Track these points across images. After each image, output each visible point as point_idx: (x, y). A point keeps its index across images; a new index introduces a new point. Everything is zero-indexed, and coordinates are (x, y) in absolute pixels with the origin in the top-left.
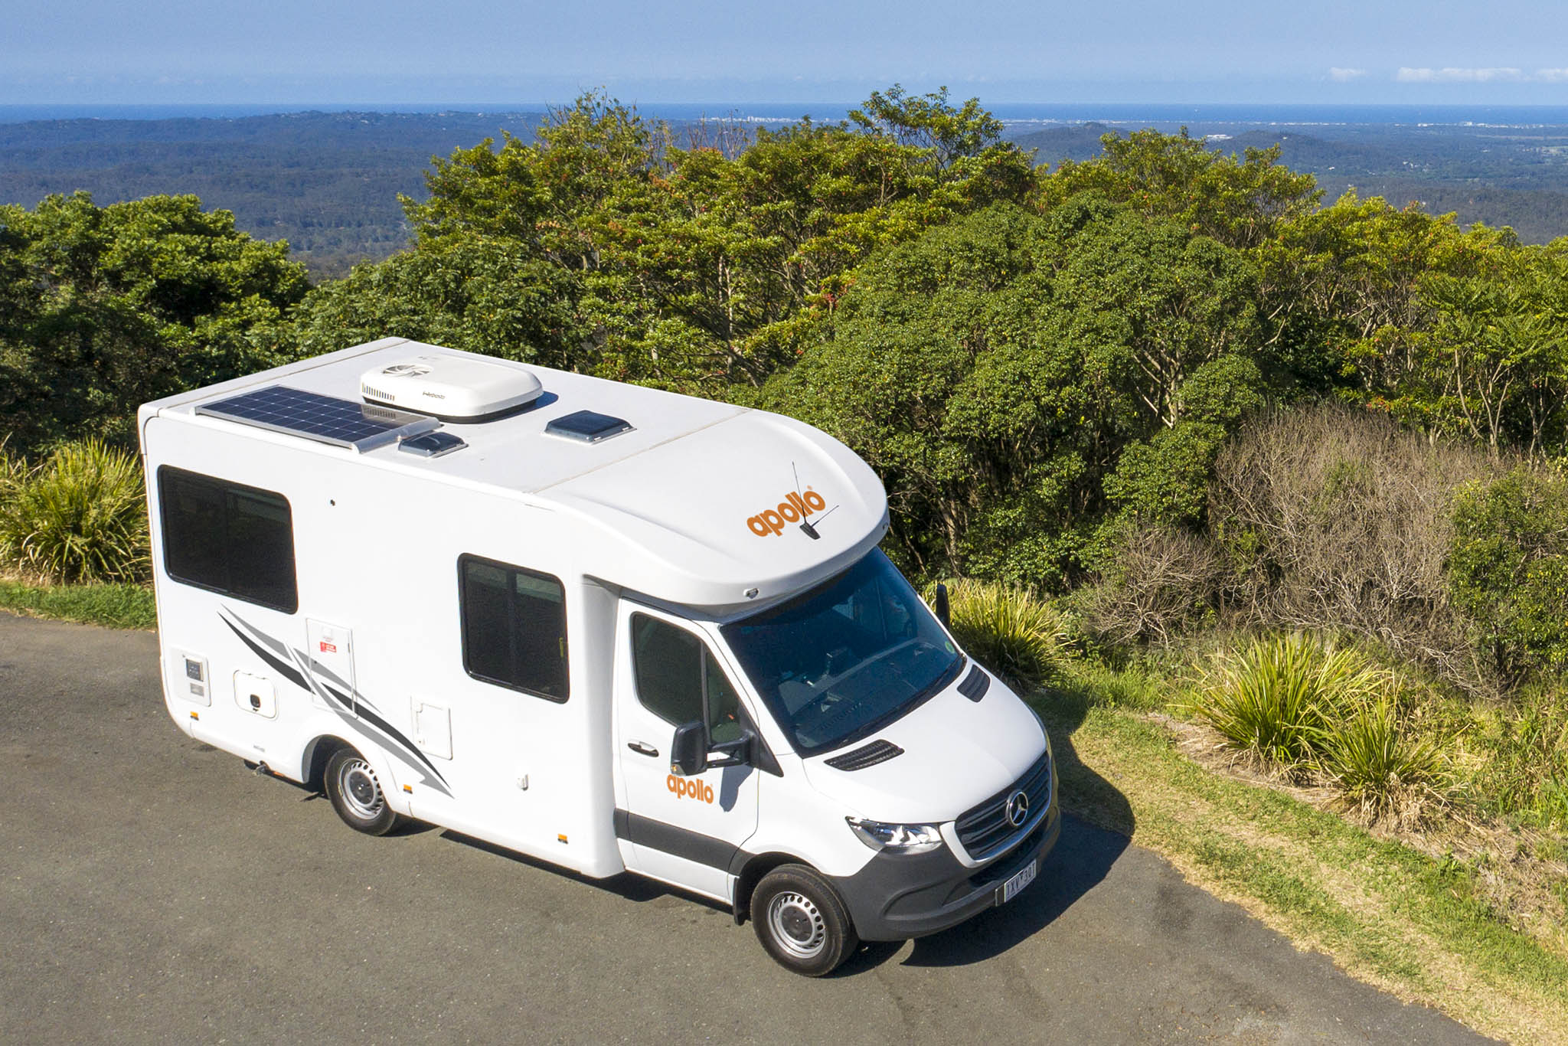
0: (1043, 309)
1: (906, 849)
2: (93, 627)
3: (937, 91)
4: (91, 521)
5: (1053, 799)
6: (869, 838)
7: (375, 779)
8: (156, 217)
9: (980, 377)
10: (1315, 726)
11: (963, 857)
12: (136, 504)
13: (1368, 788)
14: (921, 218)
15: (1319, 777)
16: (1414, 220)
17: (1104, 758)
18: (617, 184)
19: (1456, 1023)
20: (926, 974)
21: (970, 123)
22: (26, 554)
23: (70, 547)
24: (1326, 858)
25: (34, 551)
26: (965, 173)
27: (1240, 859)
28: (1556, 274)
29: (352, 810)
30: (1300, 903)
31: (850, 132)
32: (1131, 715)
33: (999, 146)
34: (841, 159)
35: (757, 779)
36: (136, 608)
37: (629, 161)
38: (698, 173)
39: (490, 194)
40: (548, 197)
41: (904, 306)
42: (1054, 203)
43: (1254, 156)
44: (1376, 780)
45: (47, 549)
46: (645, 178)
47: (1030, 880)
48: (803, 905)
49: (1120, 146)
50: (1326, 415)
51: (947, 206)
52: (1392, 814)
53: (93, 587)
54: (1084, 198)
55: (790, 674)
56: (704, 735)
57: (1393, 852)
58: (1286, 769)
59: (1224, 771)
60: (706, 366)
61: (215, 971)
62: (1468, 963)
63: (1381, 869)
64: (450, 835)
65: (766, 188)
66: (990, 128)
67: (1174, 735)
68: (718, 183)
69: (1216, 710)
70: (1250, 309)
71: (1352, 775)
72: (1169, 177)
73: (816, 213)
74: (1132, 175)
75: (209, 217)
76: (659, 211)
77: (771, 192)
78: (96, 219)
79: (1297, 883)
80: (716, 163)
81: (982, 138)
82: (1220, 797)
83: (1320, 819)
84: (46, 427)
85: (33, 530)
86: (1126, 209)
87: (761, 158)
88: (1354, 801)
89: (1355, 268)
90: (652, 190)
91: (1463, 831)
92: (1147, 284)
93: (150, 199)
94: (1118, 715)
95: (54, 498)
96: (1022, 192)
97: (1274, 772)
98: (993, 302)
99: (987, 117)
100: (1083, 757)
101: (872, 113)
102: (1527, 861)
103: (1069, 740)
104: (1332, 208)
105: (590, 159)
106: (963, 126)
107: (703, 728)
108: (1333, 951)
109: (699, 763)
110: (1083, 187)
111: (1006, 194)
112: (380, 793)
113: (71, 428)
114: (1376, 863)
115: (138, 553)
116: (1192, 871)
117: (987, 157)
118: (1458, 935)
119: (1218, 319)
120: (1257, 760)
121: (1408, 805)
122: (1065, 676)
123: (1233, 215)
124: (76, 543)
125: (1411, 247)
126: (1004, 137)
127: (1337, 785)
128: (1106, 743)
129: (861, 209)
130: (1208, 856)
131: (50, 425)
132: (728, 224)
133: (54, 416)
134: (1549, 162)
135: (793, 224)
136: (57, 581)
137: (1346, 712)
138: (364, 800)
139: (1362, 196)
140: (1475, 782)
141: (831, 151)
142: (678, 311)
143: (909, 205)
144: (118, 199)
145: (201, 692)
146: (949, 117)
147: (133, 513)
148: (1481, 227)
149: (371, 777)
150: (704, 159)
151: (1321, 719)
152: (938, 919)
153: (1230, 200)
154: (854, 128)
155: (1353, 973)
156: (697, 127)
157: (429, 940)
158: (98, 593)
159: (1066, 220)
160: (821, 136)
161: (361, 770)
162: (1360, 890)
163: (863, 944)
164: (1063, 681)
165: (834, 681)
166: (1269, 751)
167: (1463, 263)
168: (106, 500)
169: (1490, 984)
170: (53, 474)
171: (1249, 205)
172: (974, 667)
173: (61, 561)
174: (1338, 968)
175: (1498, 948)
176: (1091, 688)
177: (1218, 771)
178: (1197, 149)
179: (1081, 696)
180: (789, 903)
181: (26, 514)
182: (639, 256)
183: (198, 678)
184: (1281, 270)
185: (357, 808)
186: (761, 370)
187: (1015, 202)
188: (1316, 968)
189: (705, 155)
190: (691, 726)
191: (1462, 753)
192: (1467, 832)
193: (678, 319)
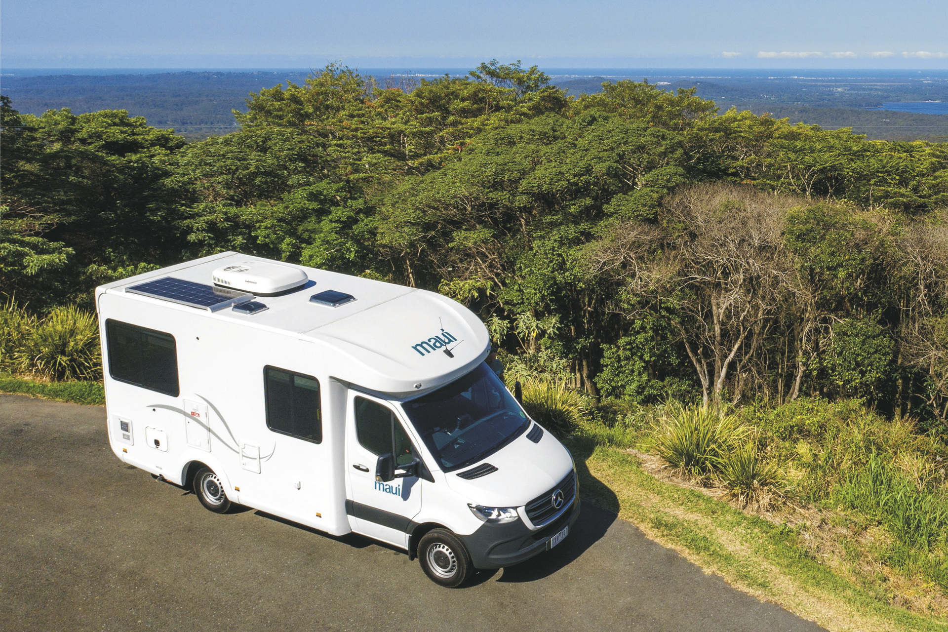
0: (572, 151)
1: (499, 520)
2: (72, 404)
3: (516, 62)
4: (71, 348)
5: (576, 494)
6: (479, 515)
7: (220, 483)
8: (105, 120)
9: (538, 173)
10: (714, 456)
11: (529, 525)
12: (94, 339)
13: (742, 488)
14: (507, 120)
15: (717, 483)
16: (767, 121)
17: (603, 473)
18: (347, 105)
19: (788, 612)
20: (509, 586)
21: (533, 77)
22: (36, 365)
23: (60, 362)
24: (720, 525)
25: (41, 364)
26: (530, 100)
27: (675, 526)
28: (841, 140)
29: (208, 500)
30: (706, 549)
31: (470, 81)
32: (618, 450)
33: (548, 87)
34: (465, 93)
35: (421, 482)
36: (94, 394)
37: (353, 94)
38: (390, 100)
39: (281, 109)
40: (311, 111)
41: (498, 150)
42: (577, 113)
43: (682, 92)
44: (747, 484)
45: (47, 363)
46: (362, 102)
47: (564, 537)
48: (445, 550)
49: (612, 87)
50: (720, 185)
51: (521, 115)
52: (755, 502)
53: (72, 383)
54: (593, 111)
55: (438, 428)
56: (393, 460)
57: (755, 522)
58: (699, 478)
59: (667, 480)
60: (394, 170)
61: (136, 585)
62: (795, 580)
63: (749, 531)
64: (260, 513)
65: (426, 106)
66: (543, 79)
67: (640, 461)
68: (400, 104)
69: (662, 448)
70: (680, 151)
71: (734, 482)
72: (637, 101)
73: (452, 118)
74: (618, 101)
75: (132, 120)
76: (370, 117)
77: (428, 108)
78: (74, 120)
79: (705, 539)
80: (399, 95)
81: (539, 84)
82: (664, 493)
83: (717, 505)
84: (47, 298)
85: (40, 353)
86: (615, 116)
87: (423, 93)
88: (735, 495)
89: (735, 138)
90: (365, 108)
91: (792, 511)
92: (626, 143)
93: (102, 112)
94: (611, 450)
95: (51, 336)
96: (560, 109)
97: (693, 480)
98: (544, 149)
99: (542, 74)
100: (593, 472)
101: (481, 73)
102: (826, 527)
103: (585, 463)
104: (723, 116)
105: (333, 93)
106: (529, 78)
107: (393, 457)
108: (724, 574)
109: (390, 475)
110: (592, 106)
111: (552, 109)
112: (223, 491)
113: (60, 299)
114: (746, 528)
115: (96, 365)
116: (650, 532)
117: (542, 93)
118: (789, 566)
119: (664, 154)
120: (684, 473)
121: (763, 498)
122: (582, 429)
123: (671, 119)
124: (63, 360)
125: (765, 131)
126: (551, 84)
127: (726, 487)
128: (605, 465)
129: (476, 116)
130: (658, 524)
131: (49, 298)
132: (406, 123)
133: (51, 293)
134: (837, 95)
135: (440, 123)
136: (52, 379)
137: (730, 448)
138: (214, 495)
139: (739, 110)
140: (799, 485)
141: (460, 90)
142: (379, 151)
143: (501, 114)
144: (85, 112)
145: (128, 438)
146: (522, 74)
147: (92, 344)
148: (801, 124)
149: (218, 483)
150: (393, 93)
151: (717, 452)
152: (516, 557)
153: (670, 112)
154: (472, 79)
155: (734, 586)
156: (389, 79)
157: (248, 568)
158: (74, 386)
159: (584, 121)
160: (454, 83)
161: (213, 479)
162: (738, 542)
163: (478, 570)
164: (582, 432)
165: (461, 432)
166: (690, 469)
167: (793, 136)
168: (79, 337)
169: (806, 592)
170: (51, 324)
171: (680, 115)
172: (535, 425)
173: (55, 369)
174: (727, 583)
175: (810, 573)
176: (596, 436)
177: (664, 480)
178: (652, 89)
179: (591, 440)
180: (438, 549)
181: (36, 345)
182: (359, 134)
183: (127, 430)
184: (697, 138)
185: (210, 499)
186: (423, 171)
187: (556, 113)
188: (715, 583)
189: (394, 91)
190: (386, 456)
191: (792, 470)
192: (794, 512)
193: (379, 154)
